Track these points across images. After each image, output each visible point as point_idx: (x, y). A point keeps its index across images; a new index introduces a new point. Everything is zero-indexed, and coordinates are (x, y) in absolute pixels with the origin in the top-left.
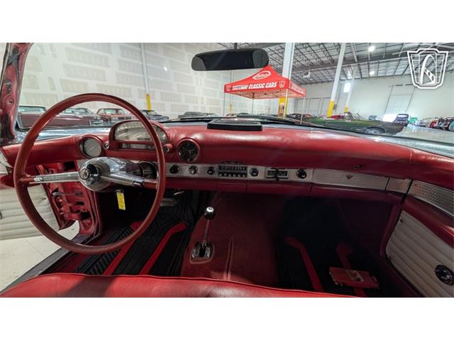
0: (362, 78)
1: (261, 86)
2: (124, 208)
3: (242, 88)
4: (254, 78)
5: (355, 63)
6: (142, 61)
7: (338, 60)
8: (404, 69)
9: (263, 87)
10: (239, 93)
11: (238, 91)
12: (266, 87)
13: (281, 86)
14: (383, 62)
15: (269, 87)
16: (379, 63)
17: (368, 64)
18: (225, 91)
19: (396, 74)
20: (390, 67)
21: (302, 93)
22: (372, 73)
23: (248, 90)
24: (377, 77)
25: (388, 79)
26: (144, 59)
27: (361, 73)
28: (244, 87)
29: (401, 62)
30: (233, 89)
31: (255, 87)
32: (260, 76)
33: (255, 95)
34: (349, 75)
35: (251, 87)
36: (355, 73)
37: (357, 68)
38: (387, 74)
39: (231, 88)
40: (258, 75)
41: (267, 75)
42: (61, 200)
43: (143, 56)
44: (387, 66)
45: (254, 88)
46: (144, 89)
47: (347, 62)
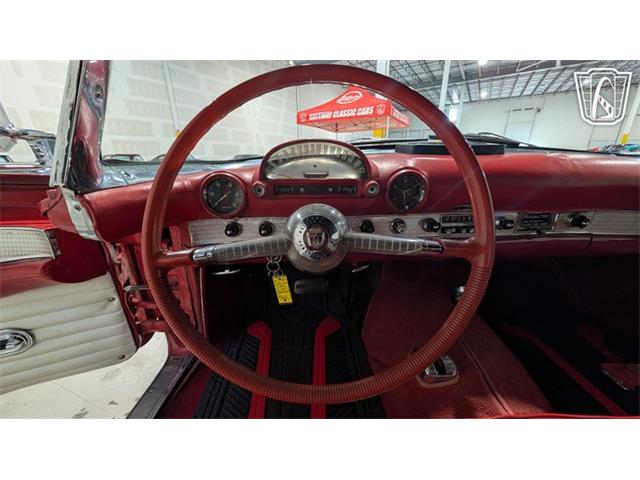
0: (471, 102)
1: (351, 113)
2: (290, 300)
3: (323, 117)
4: (339, 101)
5: (462, 80)
6: (165, 80)
7: (442, 76)
8: (521, 89)
9: (354, 115)
10: (317, 124)
11: (316, 121)
12: (359, 114)
13: (380, 112)
14: (497, 79)
15: (363, 113)
16: (492, 80)
17: (479, 82)
18: (299, 122)
19: (513, 95)
20: (505, 87)
21: (406, 121)
22: (484, 94)
23: (332, 119)
24: (489, 100)
25: (503, 102)
26: (168, 78)
27: (469, 94)
28: (326, 116)
29: (520, 79)
30: (311, 119)
31: (343, 114)
32: (347, 99)
33: (339, 127)
34: (455, 97)
35: (337, 114)
36: (462, 95)
37: (465, 87)
38: (502, 96)
39: (308, 117)
40: (345, 98)
41: (357, 98)
42: (134, 300)
43: (167, 72)
44: (502, 85)
45: (341, 115)
46: (171, 122)
47: (455, 79)
